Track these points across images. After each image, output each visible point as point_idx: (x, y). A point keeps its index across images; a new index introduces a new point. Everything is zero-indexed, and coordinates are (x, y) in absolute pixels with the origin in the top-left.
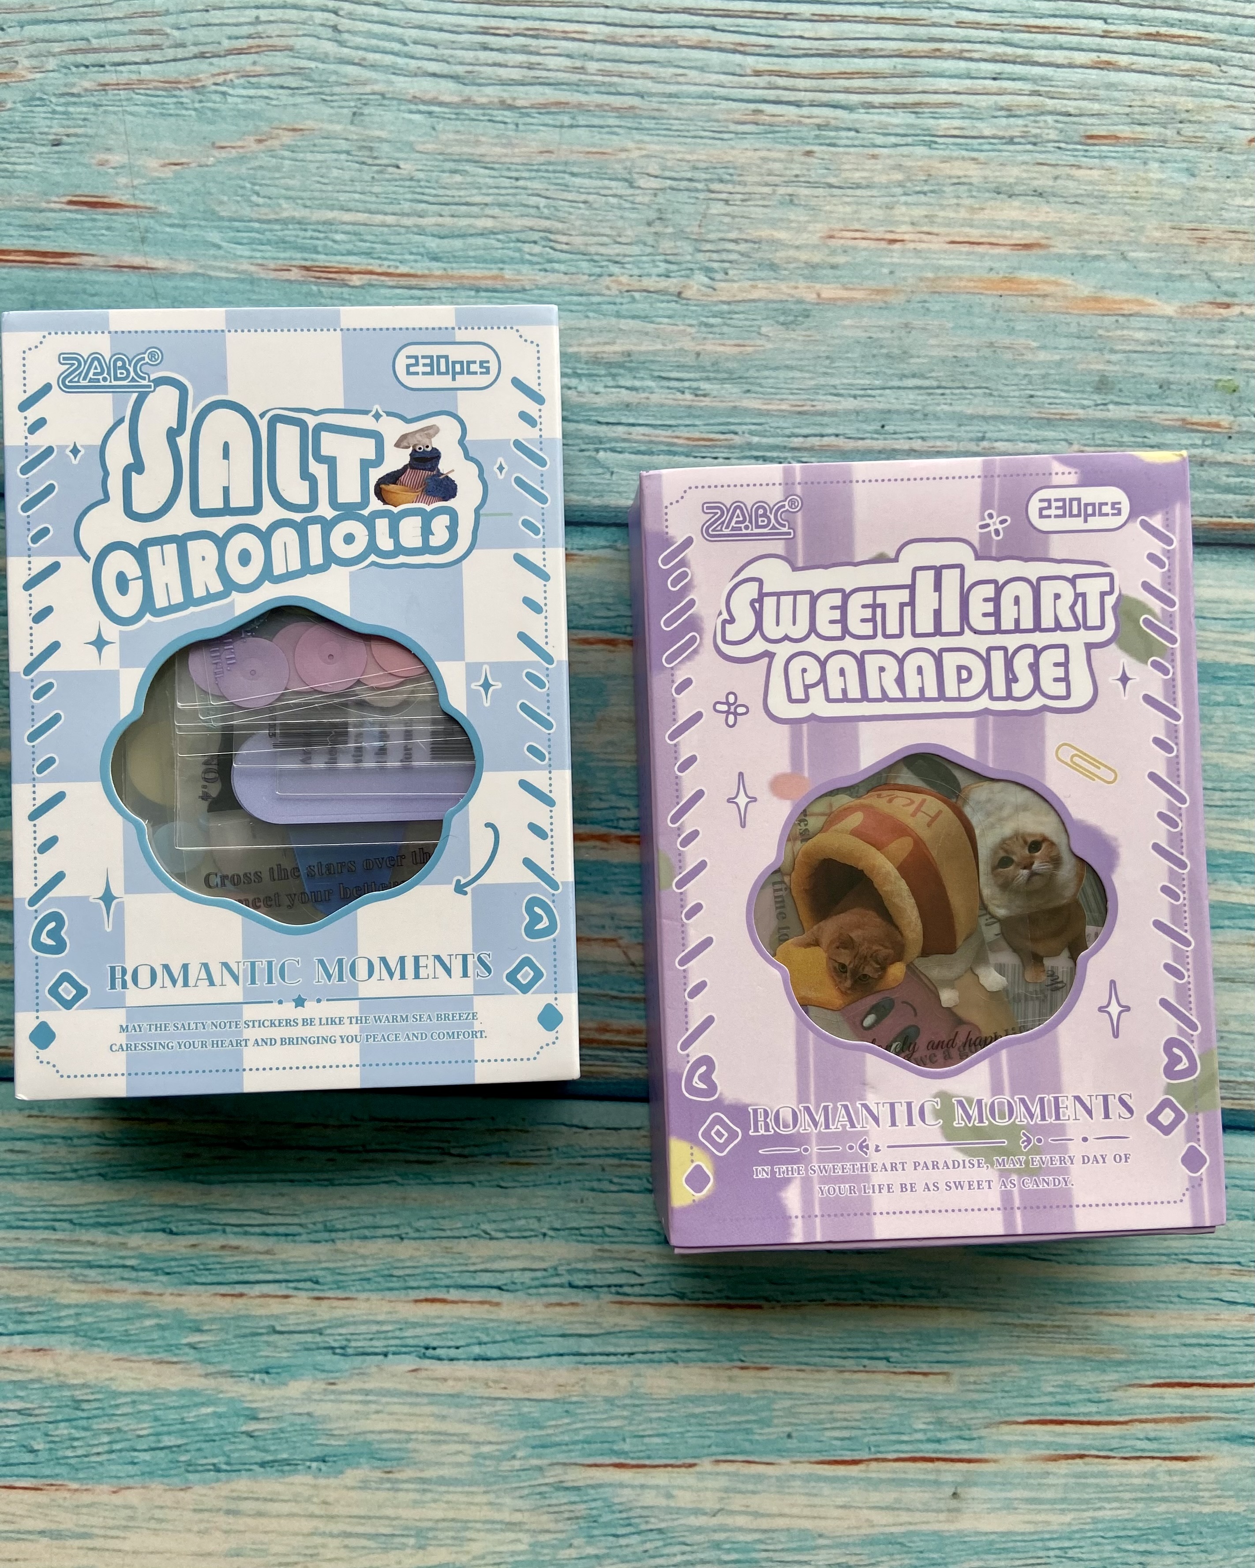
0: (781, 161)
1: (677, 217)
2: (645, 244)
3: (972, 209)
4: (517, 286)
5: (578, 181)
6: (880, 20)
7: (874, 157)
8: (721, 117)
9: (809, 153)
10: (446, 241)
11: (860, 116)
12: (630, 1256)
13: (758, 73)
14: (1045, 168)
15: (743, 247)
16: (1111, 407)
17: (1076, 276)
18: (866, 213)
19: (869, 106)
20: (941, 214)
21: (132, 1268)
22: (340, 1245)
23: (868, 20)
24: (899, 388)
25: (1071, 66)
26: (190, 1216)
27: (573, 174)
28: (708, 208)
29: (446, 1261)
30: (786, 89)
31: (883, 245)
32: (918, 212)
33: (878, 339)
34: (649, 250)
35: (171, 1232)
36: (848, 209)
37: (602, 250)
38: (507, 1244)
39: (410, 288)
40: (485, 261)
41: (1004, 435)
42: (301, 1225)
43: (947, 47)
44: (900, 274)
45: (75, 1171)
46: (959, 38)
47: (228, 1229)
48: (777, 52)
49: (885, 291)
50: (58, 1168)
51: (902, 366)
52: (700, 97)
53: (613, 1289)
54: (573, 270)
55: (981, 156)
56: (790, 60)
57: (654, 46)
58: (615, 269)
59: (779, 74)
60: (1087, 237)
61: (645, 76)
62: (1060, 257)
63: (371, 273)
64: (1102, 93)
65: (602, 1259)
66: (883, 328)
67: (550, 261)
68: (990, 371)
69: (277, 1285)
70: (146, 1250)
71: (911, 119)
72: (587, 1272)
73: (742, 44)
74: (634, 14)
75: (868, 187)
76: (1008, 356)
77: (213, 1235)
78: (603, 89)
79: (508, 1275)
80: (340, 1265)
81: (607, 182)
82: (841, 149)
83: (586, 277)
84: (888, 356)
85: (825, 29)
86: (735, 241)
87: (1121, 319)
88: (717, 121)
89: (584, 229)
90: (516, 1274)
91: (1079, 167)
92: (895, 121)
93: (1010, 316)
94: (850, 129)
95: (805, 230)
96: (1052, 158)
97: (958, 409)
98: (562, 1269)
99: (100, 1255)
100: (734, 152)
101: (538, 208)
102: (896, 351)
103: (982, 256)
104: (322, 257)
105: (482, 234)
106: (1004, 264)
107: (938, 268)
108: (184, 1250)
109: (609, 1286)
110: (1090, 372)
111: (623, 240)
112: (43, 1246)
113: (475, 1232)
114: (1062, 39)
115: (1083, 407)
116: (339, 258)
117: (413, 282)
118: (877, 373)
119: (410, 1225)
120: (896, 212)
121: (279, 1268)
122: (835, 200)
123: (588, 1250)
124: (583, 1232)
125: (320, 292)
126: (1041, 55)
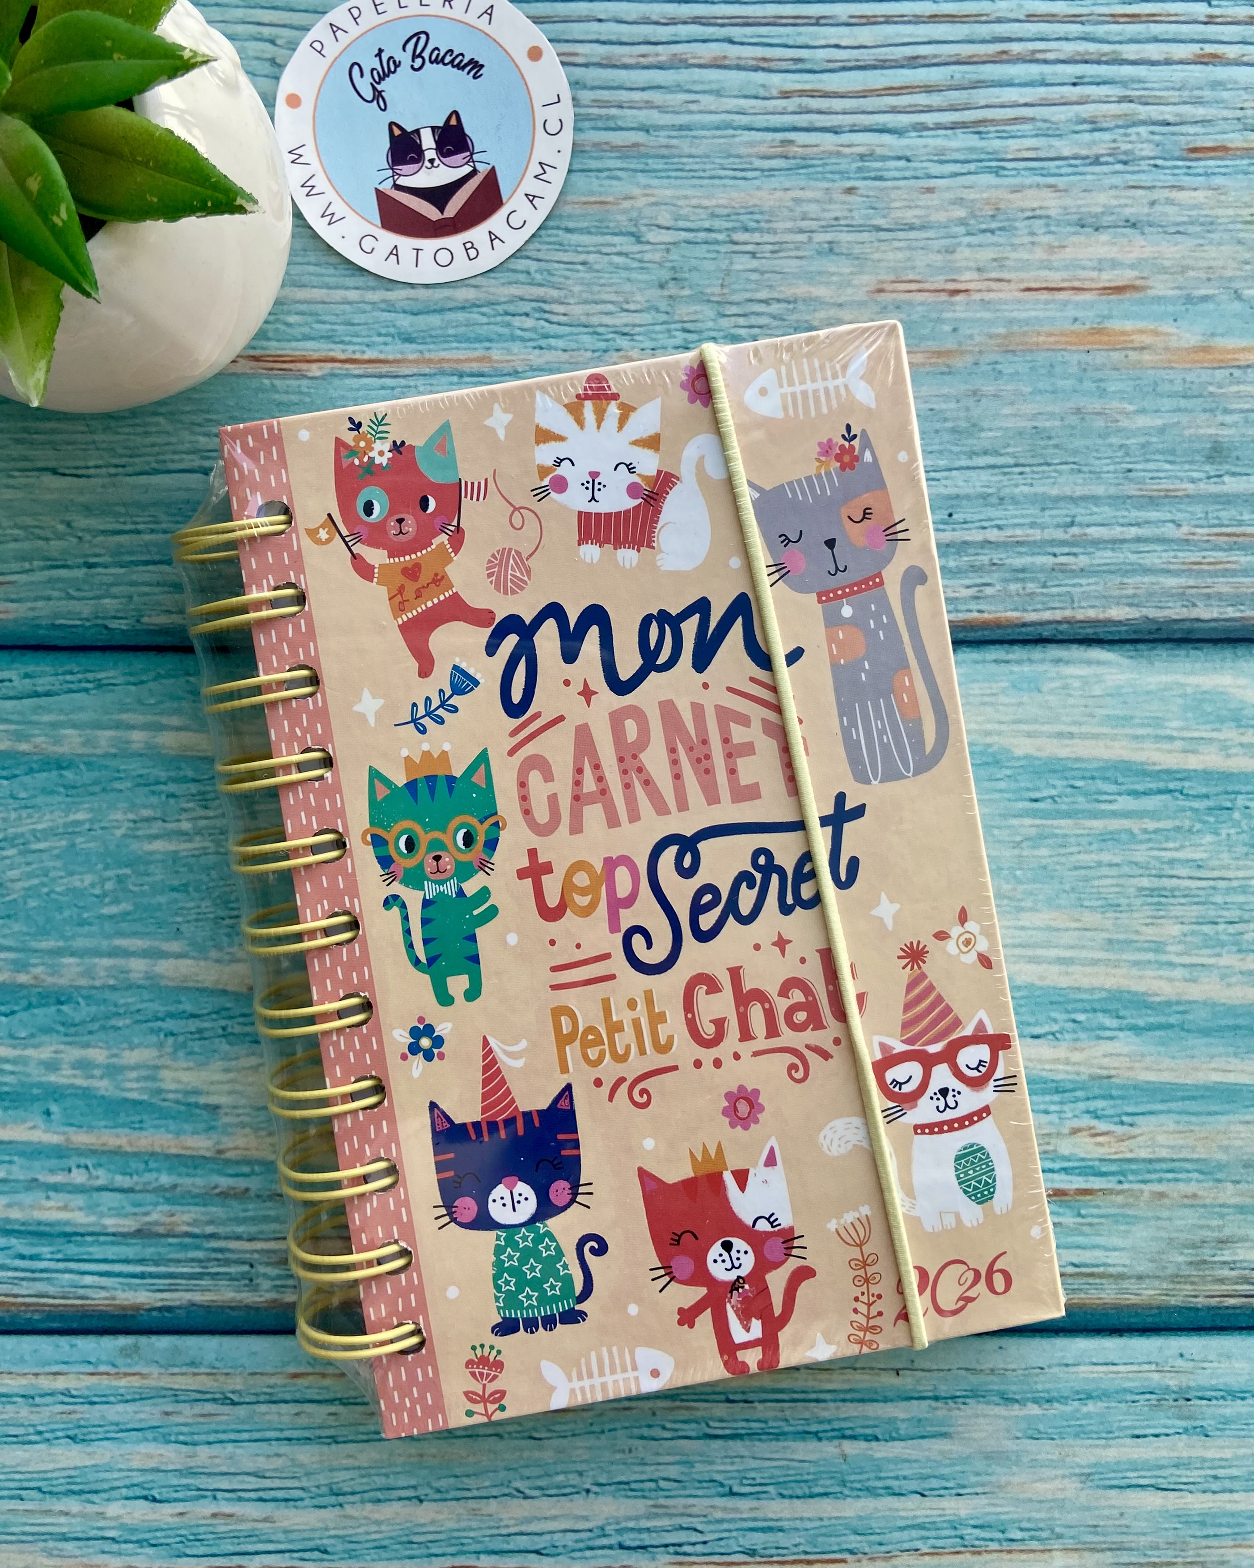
0: (817, 201)
1: (695, 277)
2: (658, 311)
3: (1051, 249)
4: (508, 368)
5: (574, 238)
6: (934, 19)
7: (930, 190)
8: (743, 151)
9: (850, 191)
10: (421, 318)
11: (911, 141)
12: (689, 1511)
13: (786, 95)
14: (1140, 192)
15: (775, 308)
16: (1226, 479)
17: (1179, 322)
18: (922, 260)
19: (921, 128)
20: (1013, 255)
21: (113, 1539)
22: (349, 1510)
23: (917, 20)
24: (968, 468)
25: (1168, 62)
26: (175, 1482)
27: (568, 230)
28: (731, 263)
29: (474, 1524)
30: (820, 112)
31: (944, 297)
32: (986, 255)
33: (941, 411)
34: (663, 317)
35: (154, 1500)
36: (900, 255)
37: (607, 320)
38: (545, 1503)
39: (381, 376)
40: (468, 340)
41: (1097, 519)
42: (302, 1489)
43: (1016, 48)
44: (965, 331)
45: (40, 1433)
46: (1030, 35)
47: (219, 1495)
48: (808, 66)
49: (948, 353)
50: (20, 1431)
51: (970, 441)
52: (718, 128)
53: (671, 1549)
54: (573, 345)
55: (1061, 182)
56: (825, 76)
57: (660, 67)
58: (622, 342)
59: (811, 94)
60: (1192, 273)
61: (650, 105)
62: (1158, 299)
63: (333, 360)
64: (1207, 94)
65: (657, 1515)
66: (946, 398)
67: (546, 336)
68: (1078, 443)
69: (279, 1556)
70: (126, 1520)
71: (973, 141)
72: (640, 1530)
73: (764, 59)
74: (635, 29)
75: (923, 227)
76: (1100, 423)
77: (202, 1501)
78: (600, 124)
79: (547, 1537)
80: (351, 1532)
81: (609, 239)
82: (889, 184)
83: (589, 354)
84: (954, 430)
85: (865, 35)
86: (766, 302)
87: (1237, 373)
88: (738, 156)
89: (585, 296)
90: (556, 1536)
91: (1181, 188)
92: (954, 144)
93: (1099, 375)
94: (899, 158)
95: (849, 284)
96: (1144, 179)
97: (1039, 489)
98: (609, 1529)
99: (76, 1526)
100: (759, 194)
101: (528, 273)
102: (963, 424)
103: (1065, 303)
104: (274, 344)
105: (463, 308)
106: (1091, 314)
107: (1011, 322)
108: (170, 1520)
109: (666, 1546)
110: (1199, 438)
111: (632, 307)
112: (11, 1518)
113: (506, 1491)
114: (1156, 29)
115: (1193, 481)
116: (294, 344)
117: (384, 369)
118: (941, 452)
119: (429, 1485)
120: (957, 256)
121: (281, 1536)
122: (884, 246)
123: (640, 1506)
124: (633, 1486)
125: (273, 386)
126: (1130, 51)
